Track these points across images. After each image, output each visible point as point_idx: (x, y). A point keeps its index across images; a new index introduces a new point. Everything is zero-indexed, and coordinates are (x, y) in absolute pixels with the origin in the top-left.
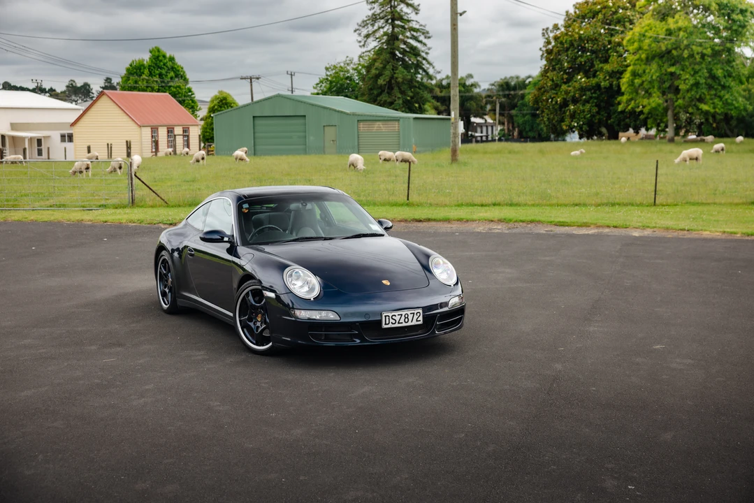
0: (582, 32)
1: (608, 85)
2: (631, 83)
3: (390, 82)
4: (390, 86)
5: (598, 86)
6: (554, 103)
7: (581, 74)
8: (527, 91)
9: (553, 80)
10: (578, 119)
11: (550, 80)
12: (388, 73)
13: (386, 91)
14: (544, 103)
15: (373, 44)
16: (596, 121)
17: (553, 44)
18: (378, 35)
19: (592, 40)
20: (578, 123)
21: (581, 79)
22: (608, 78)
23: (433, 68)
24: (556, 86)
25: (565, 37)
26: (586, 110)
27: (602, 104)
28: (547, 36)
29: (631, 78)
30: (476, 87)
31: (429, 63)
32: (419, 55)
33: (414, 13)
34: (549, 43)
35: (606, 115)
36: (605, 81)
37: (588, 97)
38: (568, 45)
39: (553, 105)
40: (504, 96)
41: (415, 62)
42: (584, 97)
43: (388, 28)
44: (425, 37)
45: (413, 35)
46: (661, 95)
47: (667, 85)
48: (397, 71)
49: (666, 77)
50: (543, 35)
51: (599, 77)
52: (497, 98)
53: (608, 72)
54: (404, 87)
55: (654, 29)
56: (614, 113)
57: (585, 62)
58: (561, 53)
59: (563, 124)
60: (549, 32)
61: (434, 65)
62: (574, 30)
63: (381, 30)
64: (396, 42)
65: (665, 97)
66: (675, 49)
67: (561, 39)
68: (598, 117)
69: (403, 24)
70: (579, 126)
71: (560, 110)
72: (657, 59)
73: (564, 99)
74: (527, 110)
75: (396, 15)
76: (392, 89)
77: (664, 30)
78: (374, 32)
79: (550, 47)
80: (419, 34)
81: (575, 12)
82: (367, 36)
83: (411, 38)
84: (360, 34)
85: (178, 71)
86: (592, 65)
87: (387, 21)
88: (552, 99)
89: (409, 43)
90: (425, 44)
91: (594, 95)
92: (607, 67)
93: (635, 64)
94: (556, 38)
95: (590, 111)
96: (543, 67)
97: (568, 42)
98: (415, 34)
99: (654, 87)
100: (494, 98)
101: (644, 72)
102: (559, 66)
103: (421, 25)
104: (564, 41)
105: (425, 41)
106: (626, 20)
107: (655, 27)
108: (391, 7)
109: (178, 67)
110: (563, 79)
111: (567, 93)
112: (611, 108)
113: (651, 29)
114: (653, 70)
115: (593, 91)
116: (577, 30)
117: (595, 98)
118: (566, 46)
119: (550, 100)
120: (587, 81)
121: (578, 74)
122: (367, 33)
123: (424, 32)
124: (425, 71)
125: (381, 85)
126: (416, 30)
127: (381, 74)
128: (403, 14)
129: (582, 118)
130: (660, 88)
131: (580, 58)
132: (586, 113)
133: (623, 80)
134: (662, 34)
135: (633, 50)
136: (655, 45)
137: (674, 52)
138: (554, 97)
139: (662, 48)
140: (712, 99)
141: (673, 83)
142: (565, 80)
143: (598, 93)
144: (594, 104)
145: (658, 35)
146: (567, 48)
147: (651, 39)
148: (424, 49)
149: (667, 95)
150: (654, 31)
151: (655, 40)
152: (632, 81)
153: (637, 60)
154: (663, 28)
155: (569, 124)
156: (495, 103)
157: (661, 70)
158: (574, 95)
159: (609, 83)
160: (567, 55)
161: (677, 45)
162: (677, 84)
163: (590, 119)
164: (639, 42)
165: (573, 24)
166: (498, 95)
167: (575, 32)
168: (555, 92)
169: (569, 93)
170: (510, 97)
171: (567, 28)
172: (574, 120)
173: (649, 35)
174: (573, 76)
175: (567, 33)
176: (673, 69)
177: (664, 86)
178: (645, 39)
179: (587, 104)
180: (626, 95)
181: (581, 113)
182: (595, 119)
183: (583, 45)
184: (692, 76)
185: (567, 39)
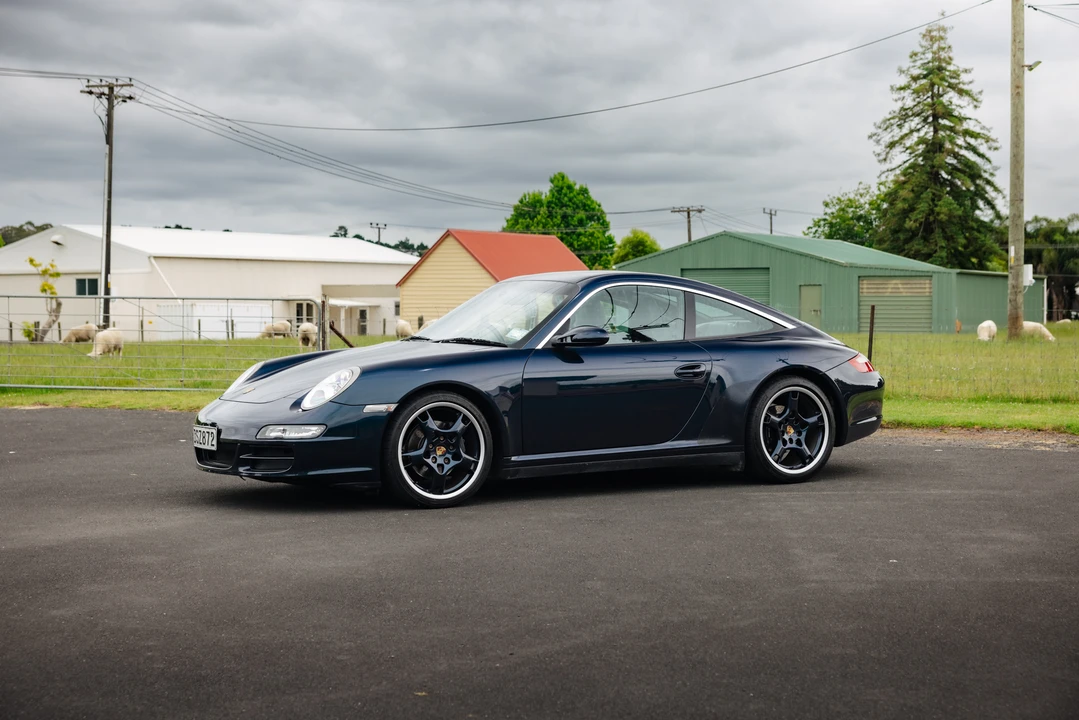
3: (927, 223)
4: (927, 228)
12: (923, 206)
13: (920, 236)
15: (900, 158)
18: (908, 143)
31: (996, 189)
32: (980, 177)
33: (971, 106)
41: (972, 188)
43: (928, 132)
44: (989, 148)
45: (969, 144)
48: (940, 203)
54: (952, 229)
63: (916, 135)
64: (940, 154)
69: (952, 125)
75: (942, 109)
76: (932, 231)
78: (902, 138)
80: (980, 141)
82: (892, 145)
83: (966, 148)
84: (878, 142)
85: (593, 209)
87: (925, 120)
89: (962, 156)
90: (989, 160)
98: (972, 141)
103: (983, 128)
105: (988, 154)
108: (933, 96)
109: (593, 202)
122: (891, 140)
123: (987, 140)
124: (990, 204)
125: (911, 228)
126: (975, 136)
127: (912, 209)
128: (953, 107)
148: (988, 166)
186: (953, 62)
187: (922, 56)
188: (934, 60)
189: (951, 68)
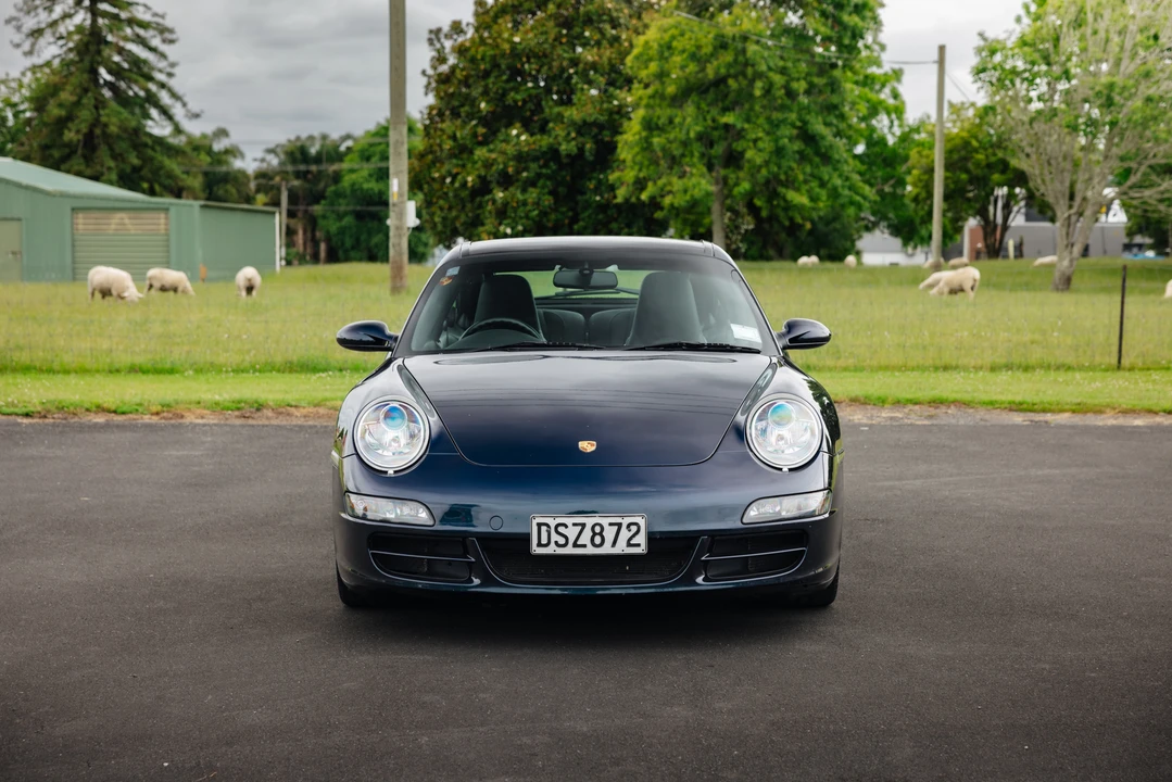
0: (517, 39)
1: (575, 150)
2: (646, 146)
3: (89, 137)
4: (90, 142)
5: (553, 153)
6: (457, 185)
7: (518, 125)
8: (345, 165)
9: (454, 137)
10: (514, 220)
11: (449, 137)
12: (85, 114)
13: (80, 152)
14: (436, 186)
15: (50, 50)
16: (550, 225)
17: (452, 60)
18: (62, 29)
19: (537, 56)
20: (512, 229)
21: (518, 136)
22: (573, 135)
23: (184, 105)
24: (462, 151)
25: (482, 49)
26: (530, 200)
27: (560, 189)
28: (438, 46)
29: (644, 134)
30: (235, 156)
31: (174, 95)
32: (150, 79)
34: (441, 59)
35: (570, 214)
36: (569, 142)
37: (532, 174)
38: (488, 66)
39: (456, 190)
40: (298, 175)
41: (142, 94)
42: (525, 174)
43: (81, 17)
44: (164, 41)
45: (138, 36)
46: (704, 169)
47: (719, 150)
48: (107, 111)
49: (716, 134)
50: (431, 41)
51: (554, 134)
52: (282, 179)
53: (573, 123)
54: (122, 146)
55: (688, 34)
56: (586, 208)
57: (524, 101)
58: (471, 81)
59: (481, 229)
60: (442, 36)
61: (186, 99)
62: (500, 35)
63: (68, 21)
64: (102, 47)
65: (714, 174)
66: (735, 77)
67: (473, 51)
68: (553, 217)
69: (116, 11)
71: (472, 201)
72: (694, 97)
73: (479, 177)
74: (347, 205)
76: (96, 147)
77: (711, 36)
78: (54, 24)
79: (444, 68)
80: (152, 32)
82: (37, 33)
83: (133, 41)
84: (19, 28)
86: (539, 108)
88: (454, 177)
89: (130, 51)
90: (163, 56)
91: (544, 171)
92: (572, 113)
93: (648, 106)
94: (461, 51)
95: (537, 204)
96: (426, 111)
97: (487, 59)
98: (141, 32)
99: (692, 156)
100: (277, 179)
101: (671, 121)
102: (467, 108)
103: (155, 15)
104: (479, 57)
105: (162, 47)
106: (605, 18)
107: (692, 31)
110: (475, 135)
111: (488, 165)
112: (579, 198)
113: (682, 35)
114: (690, 121)
115: (541, 162)
116: (506, 35)
117: (549, 177)
118: (482, 67)
119: (448, 180)
120: (531, 140)
121: (509, 125)
122: (35, 27)
123: (162, 30)
124: (166, 112)
125: (71, 141)
126: (144, 25)
127: (70, 118)
129: (521, 218)
130: (703, 155)
131: (512, 94)
132: (529, 208)
133: (625, 136)
134: (707, 45)
135: (648, 76)
136: (697, 69)
137: (731, 82)
138: (457, 174)
139: (707, 75)
140: (806, 182)
141: (730, 145)
142: (480, 138)
143: (554, 167)
144: (546, 190)
145: (699, 47)
146: (485, 70)
147: (685, 56)
148: (162, 64)
149: (718, 172)
150: (690, 39)
151: (693, 57)
152: (647, 140)
153: (652, 97)
154: (709, 33)
155: (494, 230)
156: (279, 190)
157: (705, 120)
158: (502, 170)
159: (577, 145)
160: (486, 86)
161: (739, 68)
162: (739, 149)
163: (537, 219)
164: (660, 60)
165: (496, 23)
166: (283, 174)
167: (503, 40)
168: (460, 162)
169: (492, 165)
170: (310, 176)
171: (481, 31)
172: (506, 222)
173: (680, 48)
174: (498, 130)
175: (482, 41)
176: (729, 119)
177: (713, 152)
178: (672, 54)
179: (531, 189)
180: (632, 168)
181: (518, 207)
182: (548, 221)
183: (519, 66)
184: (768, 133)
185: (485, 52)
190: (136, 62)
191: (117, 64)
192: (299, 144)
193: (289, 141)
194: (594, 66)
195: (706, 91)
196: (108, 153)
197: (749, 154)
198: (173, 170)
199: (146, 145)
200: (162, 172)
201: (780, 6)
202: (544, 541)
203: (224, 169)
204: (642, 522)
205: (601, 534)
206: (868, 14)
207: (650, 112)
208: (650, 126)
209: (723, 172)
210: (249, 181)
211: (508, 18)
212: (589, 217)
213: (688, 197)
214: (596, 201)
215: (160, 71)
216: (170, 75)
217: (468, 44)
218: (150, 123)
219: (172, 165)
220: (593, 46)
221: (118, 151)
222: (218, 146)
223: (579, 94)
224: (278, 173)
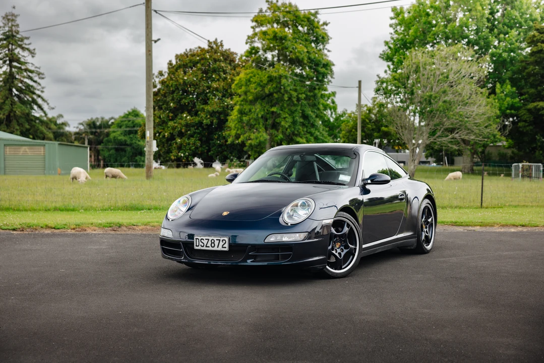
0: (186, 78)
1: (209, 122)
2: (240, 121)
3: (8, 117)
4: (8, 119)
5: (200, 124)
6: (161, 137)
7: (186, 112)
8: (111, 130)
9: (160, 117)
10: (184, 150)
11: (158, 117)
12: (7, 108)
13: (4, 123)
16: (199, 152)
17: (159, 86)
19: (194, 85)
20: (184, 154)
21: (186, 117)
22: (209, 116)
23: (48, 104)
24: (163, 123)
25: (171, 82)
26: (191, 143)
27: (203, 138)
28: (153, 80)
29: (239, 116)
30: (66, 126)
31: (43, 100)
32: (34, 93)
33: (30, 56)
34: (154, 86)
35: (207, 148)
36: (207, 119)
37: (192, 132)
39: (160, 139)
40: (92, 133)
41: (30, 99)
42: (189, 132)
43: (5, 68)
44: (40, 78)
45: (29, 76)
46: (264, 130)
47: (270, 122)
48: (16, 106)
49: (268, 115)
51: (200, 116)
52: (86, 135)
53: (209, 112)
54: (22, 120)
55: (257, 76)
56: (213, 146)
57: (189, 103)
58: (167, 95)
59: (171, 154)
60: (155, 76)
61: (48, 102)
62: (178, 76)
64: (14, 80)
65: (268, 132)
66: (276, 93)
67: (168, 82)
69: (19, 66)
70: (186, 157)
71: (167, 143)
72: (259, 100)
73: (170, 133)
74: (112, 145)
75: (15, 57)
76: (10, 122)
77: (266, 76)
79: (156, 90)
80: (34, 75)
81: (177, 62)
83: (27, 78)
86: (194, 106)
87: (4, 62)
88: (160, 133)
89: (25, 82)
90: (39, 84)
91: (197, 131)
92: (208, 108)
93: (240, 105)
94: (163, 83)
95: (194, 144)
97: (174, 86)
98: (30, 74)
99: (259, 124)
100: (84, 135)
101: (250, 111)
102: (165, 106)
103: (36, 67)
104: (170, 85)
105: (39, 81)
106: (221, 70)
107: (258, 74)
108: (9, 50)
110: (168, 116)
111: (174, 128)
112: (211, 142)
113: (255, 76)
114: (258, 110)
115: (196, 127)
116: (181, 76)
117: (199, 133)
118: (171, 89)
119: (157, 135)
120: (192, 118)
121: (182, 112)
123: (39, 74)
124: (40, 107)
126: (32, 72)
128: (20, 56)
129: (187, 150)
130: (263, 124)
131: (184, 100)
132: (191, 146)
133: (231, 117)
134: (264, 80)
135: (241, 92)
136: (261, 89)
137: (275, 95)
138: (161, 132)
139: (264, 92)
140: (304, 134)
141: (274, 120)
142: (170, 118)
143: (201, 129)
144: (197, 138)
145: (262, 81)
146: (173, 90)
147: (256, 84)
148: (39, 87)
149: (269, 131)
150: (258, 78)
151: (259, 85)
152: (240, 118)
153: (242, 101)
154: (265, 75)
155: (176, 155)
156: (84, 139)
157: (264, 110)
158: (180, 130)
159: (210, 121)
160: (173, 97)
161: (278, 89)
162: (278, 121)
163: (194, 150)
164: (246, 86)
165: (177, 72)
166: (86, 132)
167: (180, 78)
168: (162, 127)
169: (176, 128)
170: (97, 134)
171: (171, 75)
172: (181, 151)
173: (254, 81)
174: (178, 115)
175: (171, 79)
176: (274, 109)
177: (267, 123)
178: (250, 84)
179: (192, 138)
180: (234, 130)
181: (186, 145)
182: (198, 151)
183: (186, 89)
184: (290, 115)
185: (172, 83)
186: (20, 33)
187: (4, 29)
188: (8, 31)
189: (18, 36)
190: (28, 86)
191: (20, 87)
192: (92, 121)
193: (88, 120)
194: (217, 89)
195: (264, 99)
196: (16, 123)
197: (283, 123)
198: (43, 131)
199: (32, 120)
200: (38, 131)
201: (292, 65)
202: (198, 245)
203: (62, 131)
204: (227, 239)
205: (214, 243)
206: (329, 68)
207: (242, 107)
208: (241, 112)
209: (271, 131)
210: (72, 136)
211: (182, 69)
212: (215, 149)
213: (258, 141)
214: (217, 143)
215: (38, 90)
216: (42, 92)
217: (165, 80)
218: (33, 111)
219: (43, 129)
220: (216, 81)
221: (20, 122)
222: (59, 121)
223: (211, 100)
224: (84, 133)
